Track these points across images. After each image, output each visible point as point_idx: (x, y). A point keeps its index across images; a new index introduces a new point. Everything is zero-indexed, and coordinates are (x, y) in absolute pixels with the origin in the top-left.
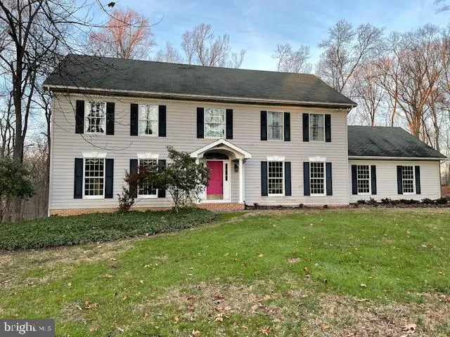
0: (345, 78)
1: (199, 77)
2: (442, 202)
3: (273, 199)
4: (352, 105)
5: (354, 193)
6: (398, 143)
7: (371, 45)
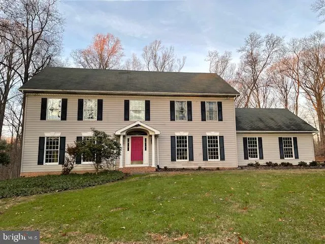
0: (259, 73)
1: (130, 79)
2: (313, 164)
3: (180, 163)
4: (237, 95)
5: (246, 158)
6: (281, 120)
7: (276, 49)
